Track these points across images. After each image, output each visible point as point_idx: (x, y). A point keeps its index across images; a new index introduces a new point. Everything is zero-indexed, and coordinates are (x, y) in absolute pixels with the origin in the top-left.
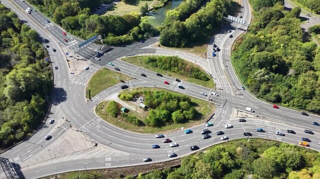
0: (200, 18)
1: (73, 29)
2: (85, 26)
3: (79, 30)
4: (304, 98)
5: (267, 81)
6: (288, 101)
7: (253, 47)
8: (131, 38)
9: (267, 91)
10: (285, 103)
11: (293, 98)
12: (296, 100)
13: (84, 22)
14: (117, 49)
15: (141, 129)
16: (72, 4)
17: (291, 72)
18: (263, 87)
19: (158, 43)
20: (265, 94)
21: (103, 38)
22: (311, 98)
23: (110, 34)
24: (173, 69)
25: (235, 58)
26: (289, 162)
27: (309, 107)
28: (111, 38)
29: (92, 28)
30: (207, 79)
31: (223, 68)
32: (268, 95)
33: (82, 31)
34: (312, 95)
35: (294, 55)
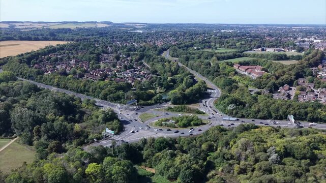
2: (124, 98)
4: (255, 113)
5: (236, 109)
6: (248, 116)
7: (225, 98)
8: (153, 102)
9: (236, 113)
12: (251, 114)
13: (124, 96)
14: (146, 107)
16: (111, 89)
17: (247, 105)
18: (234, 111)
19: (170, 104)
20: (236, 115)
21: (138, 102)
22: (259, 113)
23: (141, 100)
25: (216, 106)
27: (258, 117)
28: (142, 102)
33: (122, 100)
34: (259, 111)
35: (246, 99)
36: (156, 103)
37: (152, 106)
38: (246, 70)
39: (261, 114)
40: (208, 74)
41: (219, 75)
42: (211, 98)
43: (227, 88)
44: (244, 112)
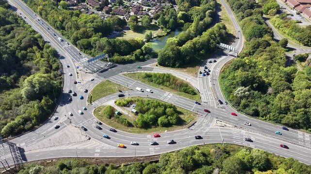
0: (194, 44)
1: (86, 49)
2: (96, 47)
3: (91, 50)
4: (280, 113)
5: (247, 97)
6: (265, 115)
7: (238, 68)
8: (133, 58)
9: (246, 106)
10: (263, 117)
11: (269, 112)
12: (271, 114)
13: (95, 44)
14: (120, 66)
15: (130, 129)
16: (88, 30)
17: (270, 90)
18: (243, 101)
19: (156, 63)
20: (244, 108)
21: (110, 56)
22: (286, 113)
23: (115, 54)
24: (165, 84)
25: (222, 78)
26: (255, 162)
27: (284, 121)
28: (116, 57)
29: (101, 48)
30: (194, 93)
31: (210, 85)
32: (247, 109)
33: (93, 50)
34: (287, 110)
35: (274, 77)
36: (138, 59)
37: (128, 66)
38: (296, 6)
39: (289, 117)
40: (238, 8)
41: (251, 14)
42: (224, 57)
43: (254, 41)
44: (260, 106)
